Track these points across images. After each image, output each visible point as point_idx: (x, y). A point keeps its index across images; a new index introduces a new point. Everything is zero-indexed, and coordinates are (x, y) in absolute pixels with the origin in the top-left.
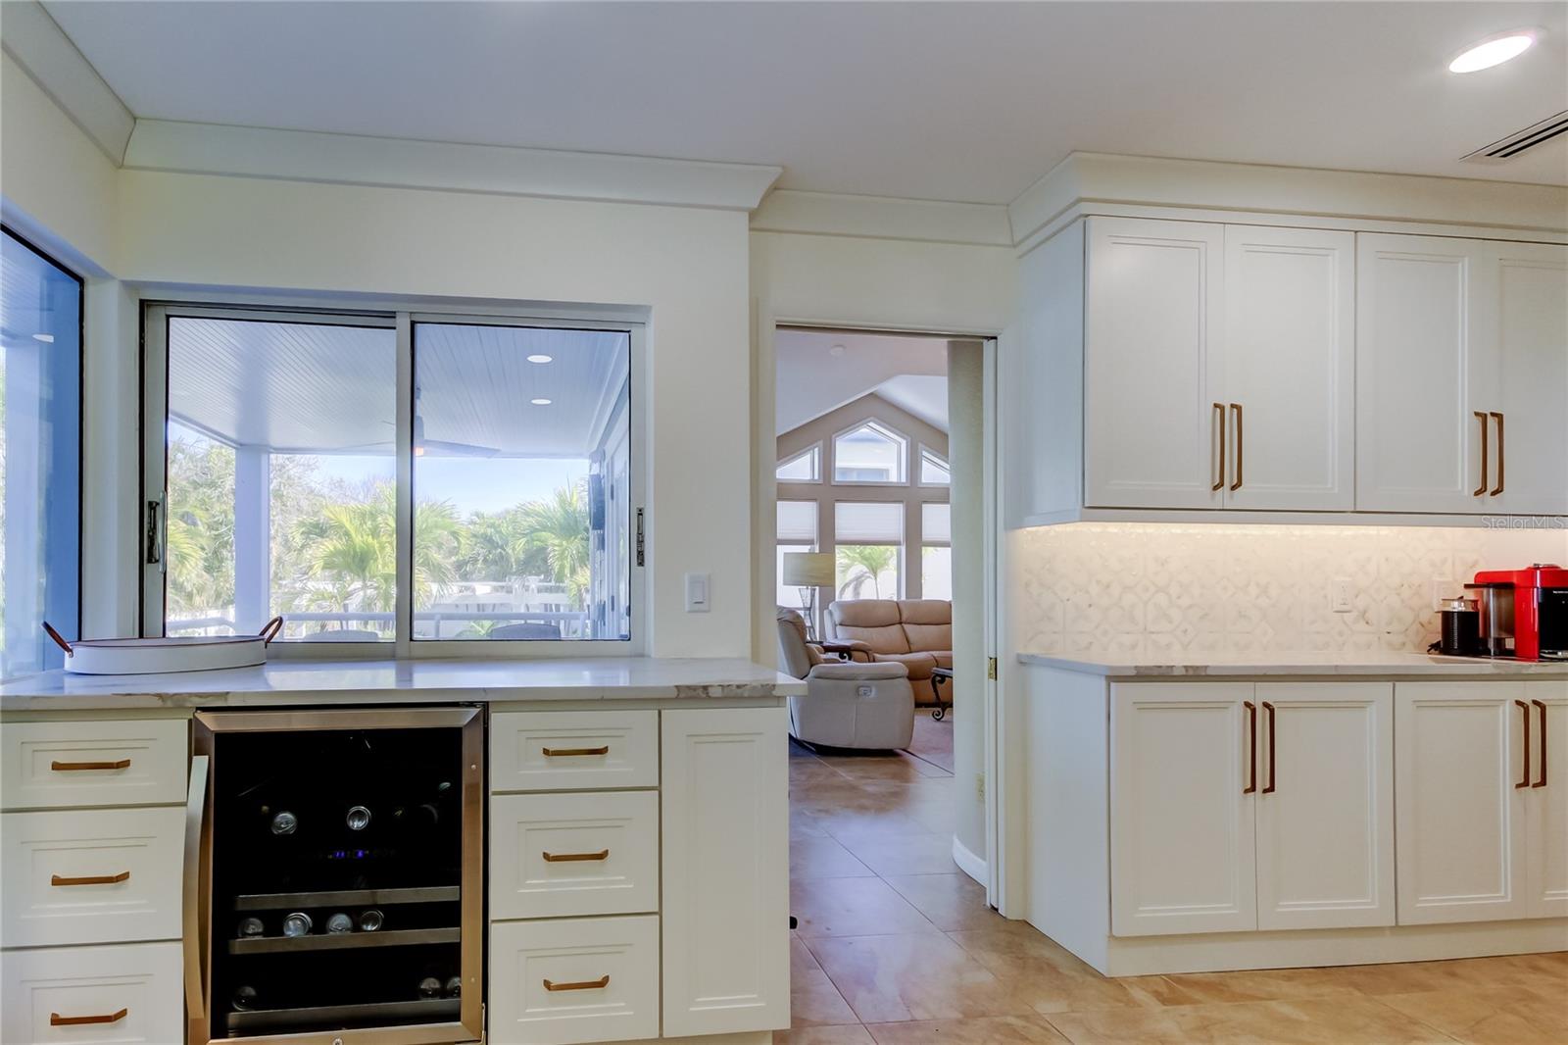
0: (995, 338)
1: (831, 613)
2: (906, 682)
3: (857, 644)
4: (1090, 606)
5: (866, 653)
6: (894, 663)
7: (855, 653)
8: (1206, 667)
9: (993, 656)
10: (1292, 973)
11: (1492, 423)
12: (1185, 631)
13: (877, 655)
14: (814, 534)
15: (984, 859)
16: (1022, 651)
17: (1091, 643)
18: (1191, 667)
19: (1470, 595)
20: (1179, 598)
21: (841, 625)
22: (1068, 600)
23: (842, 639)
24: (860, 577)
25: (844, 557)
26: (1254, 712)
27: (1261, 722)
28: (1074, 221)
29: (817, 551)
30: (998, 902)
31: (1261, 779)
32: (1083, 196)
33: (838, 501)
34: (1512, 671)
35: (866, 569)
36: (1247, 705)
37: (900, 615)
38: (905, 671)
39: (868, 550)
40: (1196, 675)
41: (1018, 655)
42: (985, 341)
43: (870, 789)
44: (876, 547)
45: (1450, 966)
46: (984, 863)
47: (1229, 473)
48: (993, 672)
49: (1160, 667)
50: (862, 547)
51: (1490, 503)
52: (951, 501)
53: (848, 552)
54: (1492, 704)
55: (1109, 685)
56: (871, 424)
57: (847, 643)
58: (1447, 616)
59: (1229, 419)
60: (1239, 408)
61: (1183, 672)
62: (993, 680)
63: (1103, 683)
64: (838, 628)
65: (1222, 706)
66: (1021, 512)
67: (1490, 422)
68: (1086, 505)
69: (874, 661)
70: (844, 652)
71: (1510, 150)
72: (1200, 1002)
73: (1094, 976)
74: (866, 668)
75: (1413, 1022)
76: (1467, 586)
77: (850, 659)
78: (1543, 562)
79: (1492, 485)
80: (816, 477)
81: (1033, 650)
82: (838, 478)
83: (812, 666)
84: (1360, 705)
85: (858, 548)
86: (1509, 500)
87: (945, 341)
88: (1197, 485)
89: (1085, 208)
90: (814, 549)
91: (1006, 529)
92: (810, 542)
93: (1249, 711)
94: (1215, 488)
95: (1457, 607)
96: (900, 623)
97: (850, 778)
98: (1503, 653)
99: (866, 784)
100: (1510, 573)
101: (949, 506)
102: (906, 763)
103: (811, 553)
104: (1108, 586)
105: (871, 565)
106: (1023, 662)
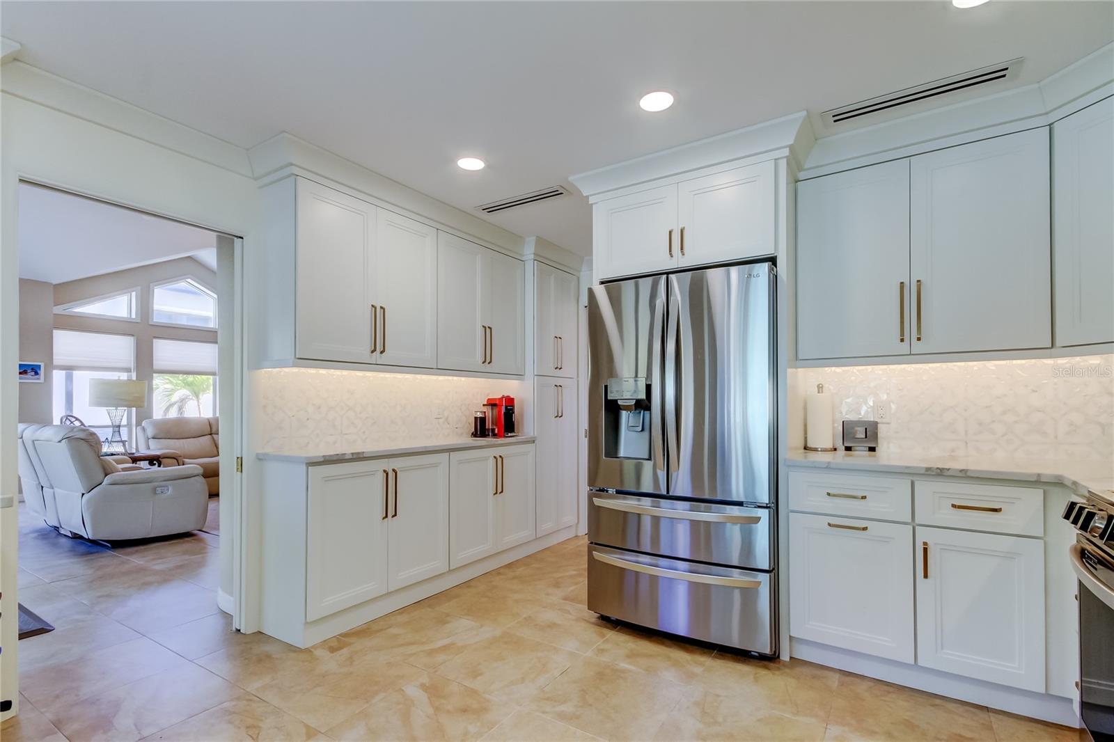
0: (242, 238)
1: (144, 429)
2: (201, 479)
3: (168, 453)
4: (308, 419)
5: (177, 459)
6: (192, 466)
7: (164, 461)
8: (363, 452)
9: (239, 456)
10: (403, 610)
11: (488, 330)
12: (364, 432)
13: (186, 460)
14: (131, 363)
15: (232, 596)
16: (260, 451)
17: (308, 443)
18: (355, 453)
19: (485, 409)
20: (360, 413)
21: (153, 438)
22: (293, 416)
23: (155, 449)
24: (183, 399)
25: (167, 383)
26: (387, 474)
27: (391, 480)
28: (289, 176)
29: (134, 378)
30: (240, 625)
31: (390, 509)
32: (294, 162)
33: (155, 337)
34: (493, 443)
35: (188, 393)
36: (385, 471)
37: (211, 428)
38: (201, 471)
39: (190, 378)
40: (358, 458)
41: (257, 454)
42: (236, 238)
43: (157, 567)
44: (199, 376)
45: (468, 584)
46: (231, 598)
47: (378, 344)
48: (240, 467)
49: (337, 455)
50: (185, 376)
51: (487, 368)
52: (219, 342)
53: (170, 379)
54: (486, 459)
55: (308, 469)
56: (189, 280)
57: (158, 453)
58: (476, 418)
59: (378, 315)
60: (384, 309)
61: (351, 457)
62: (239, 473)
63: (304, 467)
64: (151, 441)
65: (372, 474)
66: (260, 358)
67: (487, 330)
68: (297, 357)
69: (183, 465)
70: (153, 460)
71: (491, 210)
72: (353, 643)
73: (295, 651)
74: (172, 470)
75: (448, 615)
76: (484, 405)
77: (159, 466)
78: (506, 395)
79: (488, 360)
80: (134, 316)
81: (269, 450)
82: (156, 319)
83: (106, 475)
84: (435, 466)
85: (181, 377)
86: (495, 366)
87: (215, 234)
88: (362, 349)
89: (295, 170)
90: (131, 375)
91: (248, 368)
92: (128, 370)
93: (385, 474)
94: (372, 352)
95: (479, 415)
96: (211, 434)
97: (142, 563)
98: (495, 435)
99: (155, 565)
100: (496, 399)
101: (217, 346)
102: (200, 540)
103: (130, 380)
104: (319, 408)
105: (193, 390)
106: (261, 458)
